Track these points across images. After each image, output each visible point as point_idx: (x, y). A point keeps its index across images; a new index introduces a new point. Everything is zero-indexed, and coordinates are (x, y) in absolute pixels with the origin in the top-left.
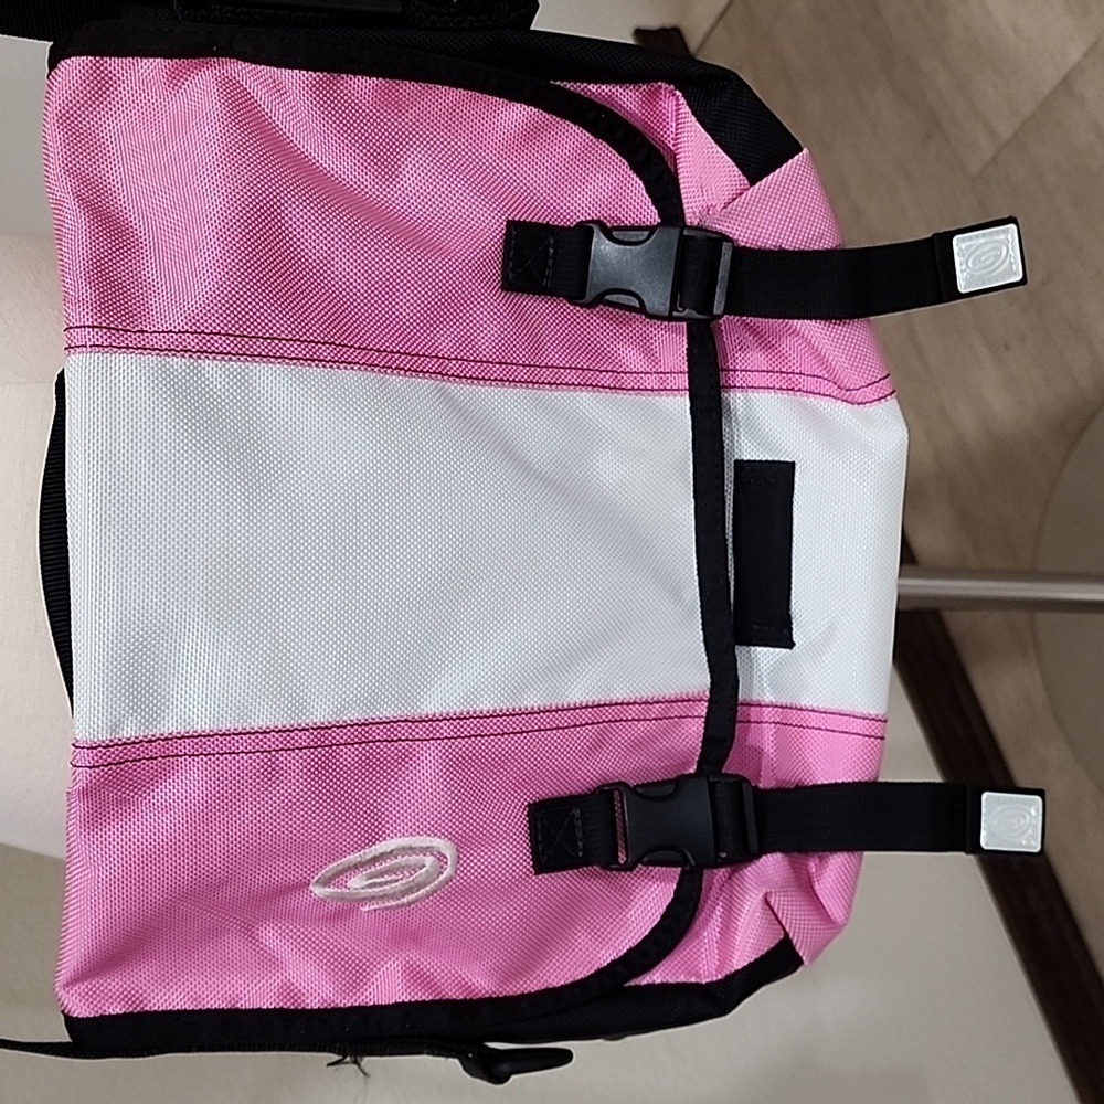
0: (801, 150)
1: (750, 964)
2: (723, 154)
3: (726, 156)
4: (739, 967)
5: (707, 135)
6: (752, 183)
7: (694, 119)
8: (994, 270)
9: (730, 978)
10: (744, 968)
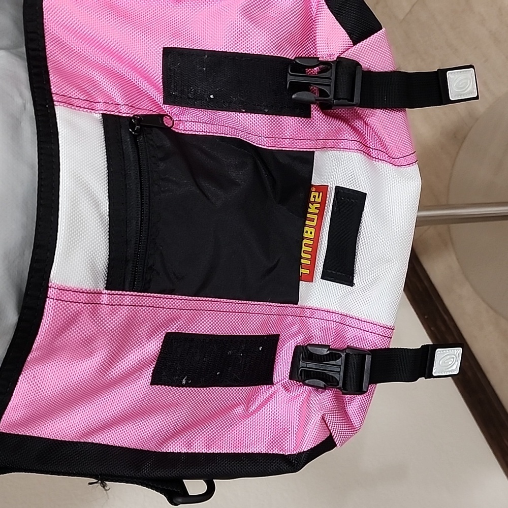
0: (381, 28)
1: (311, 449)
2: (341, 27)
3: (342, 28)
4: (306, 450)
5: (333, 16)
6: (355, 43)
7: (326, 7)
8: (465, 90)
9: (300, 454)
10: (308, 450)
